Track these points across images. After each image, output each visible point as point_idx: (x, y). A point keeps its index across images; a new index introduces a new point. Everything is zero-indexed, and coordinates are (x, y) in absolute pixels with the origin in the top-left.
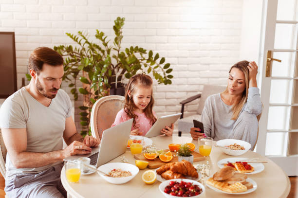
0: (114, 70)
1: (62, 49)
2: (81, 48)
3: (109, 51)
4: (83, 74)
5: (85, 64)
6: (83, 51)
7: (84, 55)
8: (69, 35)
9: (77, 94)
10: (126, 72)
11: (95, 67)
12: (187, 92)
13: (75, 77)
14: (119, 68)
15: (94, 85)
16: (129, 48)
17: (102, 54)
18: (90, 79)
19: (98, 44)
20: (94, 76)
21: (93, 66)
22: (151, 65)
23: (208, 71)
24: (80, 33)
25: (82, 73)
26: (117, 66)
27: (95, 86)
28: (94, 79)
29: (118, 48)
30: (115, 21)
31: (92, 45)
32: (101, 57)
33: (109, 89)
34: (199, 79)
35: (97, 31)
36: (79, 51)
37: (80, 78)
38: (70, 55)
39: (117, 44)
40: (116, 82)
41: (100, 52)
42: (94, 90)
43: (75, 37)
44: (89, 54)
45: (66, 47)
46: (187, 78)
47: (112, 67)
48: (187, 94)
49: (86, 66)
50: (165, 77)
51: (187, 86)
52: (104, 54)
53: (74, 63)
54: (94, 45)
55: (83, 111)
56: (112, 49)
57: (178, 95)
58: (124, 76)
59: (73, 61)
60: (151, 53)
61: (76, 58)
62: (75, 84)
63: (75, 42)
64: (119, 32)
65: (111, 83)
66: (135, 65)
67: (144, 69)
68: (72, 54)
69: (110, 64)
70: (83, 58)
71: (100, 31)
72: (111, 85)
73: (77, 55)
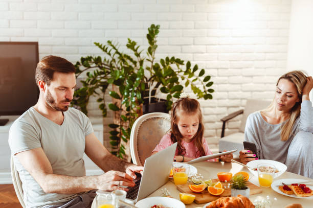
0: (147, 84)
1: (90, 60)
2: (111, 59)
3: (141, 62)
4: (113, 88)
5: (115, 76)
6: (113, 63)
7: (114, 67)
8: (97, 44)
9: (106, 110)
10: (161, 86)
11: (127, 80)
12: (228, 107)
13: (104, 91)
14: (153, 81)
15: (126, 100)
16: (165, 60)
17: (133, 66)
18: (121, 94)
19: (129, 55)
20: (125, 91)
21: (124, 79)
22: (190, 77)
23: (252, 84)
24: (109, 42)
25: (111, 87)
26: (150, 79)
27: (127, 102)
28: (126, 94)
29: (151, 59)
30: (149, 29)
31: (123, 55)
32: (133, 69)
33: (142, 105)
34: (241, 92)
35: (129, 39)
36: (108, 62)
37: (110, 93)
38: (99, 67)
39: (151, 54)
40: (150, 97)
42: (126, 106)
43: (104, 47)
44: (119, 65)
45: (94, 57)
46: (228, 91)
47: (145, 80)
48: (228, 109)
49: (117, 79)
50: (205, 91)
51: (227, 100)
52: (136, 66)
53: (103, 76)
54: (125, 56)
55: (113, 130)
56: (145, 60)
57: (217, 110)
58: (158, 90)
59: (102, 73)
60: (189, 65)
61: (106, 70)
62: (104, 99)
63: (104, 52)
64: (153, 41)
65: (145, 98)
66: (171, 77)
67: (182, 82)
68: (101, 66)
69: (143, 77)
70: (113, 71)
71: (132, 40)
72: (145, 100)
73: (106, 67)
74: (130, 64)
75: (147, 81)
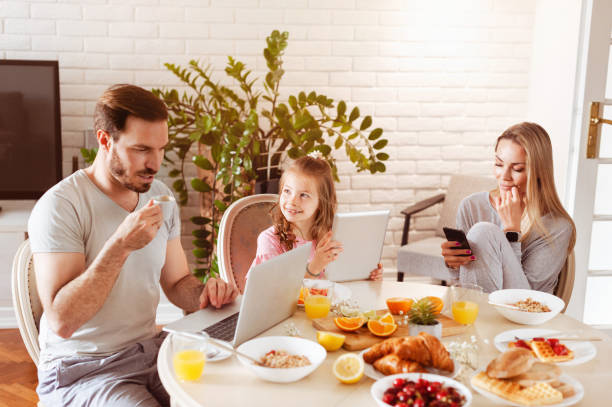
0: (264, 142)
2: (196, 96)
3: (253, 102)
4: (200, 150)
5: (204, 128)
6: (199, 102)
7: (202, 110)
8: (171, 67)
9: (186, 191)
10: (290, 147)
11: (225, 135)
12: (416, 189)
13: (182, 156)
14: (275, 137)
15: (224, 172)
16: (297, 97)
17: (238, 109)
18: (215, 160)
19: (230, 88)
20: (223, 155)
21: (221, 134)
22: (343, 131)
23: (461, 146)
24: (193, 64)
25: (197, 149)
26: (270, 134)
27: (225, 175)
28: (223, 160)
29: (272, 96)
30: (268, 40)
31: (219, 89)
32: (237, 114)
33: (254, 182)
34: (441, 161)
35: (230, 58)
36: (191, 101)
37: (194, 158)
38: (174, 110)
39: (272, 86)
40: (269, 167)
41: (234, 105)
42: (224, 183)
43: (184, 72)
44: (211, 108)
45: (164, 92)
46: (416, 160)
47: (260, 135)
48: (415, 194)
49: (207, 132)
50: (371, 158)
51: (415, 176)
52: (243, 109)
53: (180, 127)
54: (223, 89)
55: (198, 227)
56: (260, 98)
57: (397, 195)
58: (284, 154)
59: (179, 122)
60: (342, 107)
61: (186, 117)
62: (182, 171)
63: (183, 83)
64: (275, 62)
65: (259, 169)
66: (309, 130)
67: (329, 141)
68: (177, 108)
69: (256, 129)
70: (201, 117)
71: (237, 59)
72: (258, 173)
73: (187, 110)
75: (263, 136)
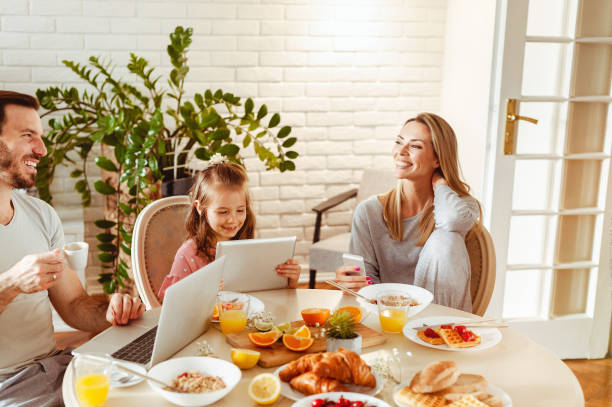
0: (170, 141)
1: (56, 96)
2: (97, 94)
3: (158, 100)
4: (102, 150)
5: (107, 127)
6: (100, 100)
7: (104, 109)
8: (69, 64)
9: (89, 191)
10: (196, 146)
11: (129, 135)
12: (328, 185)
13: (84, 155)
14: (181, 136)
15: (128, 174)
16: (203, 95)
17: (142, 107)
18: (119, 161)
19: (133, 85)
20: (127, 156)
21: (125, 133)
22: (251, 129)
23: (373, 141)
24: (93, 60)
25: (99, 147)
26: (176, 133)
27: (130, 178)
28: (127, 161)
29: (178, 94)
30: (171, 35)
31: (121, 85)
32: (141, 112)
33: (160, 182)
34: (352, 156)
35: (132, 55)
36: (92, 98)
37: (97, 160)
38: (74, 108)
39: (176, 83)
40: (176, 167)
42: (128, 185)
43: (84, 69)
44: (114, 106)
45: (63, 90)
46: (326, 155)
47: (165, 134)
48: (326, 189)
49: (110, 133)
50: (280, 156)
51: (326, 171)
52: (147, 107)
53: (81, 126)
54: (125, 86)
55: (103, 231)
56: (165, 96)
57: (307, 190)
58: (191, 153)
59: (80, 121)
60: (249, 105)
61: (87, 115)
62: (84, 172)
63: (83, 80)
64: (179, 60)
65: (165, 169)
66: (216, 129)
67: (237, 140)
68: (77, 106)
69: (161, 128)
70: (103, 116)
71: (139, 55)
72: (165, 173)
73: (88, 108)
74: (137, 102)
75: (169, 136)
